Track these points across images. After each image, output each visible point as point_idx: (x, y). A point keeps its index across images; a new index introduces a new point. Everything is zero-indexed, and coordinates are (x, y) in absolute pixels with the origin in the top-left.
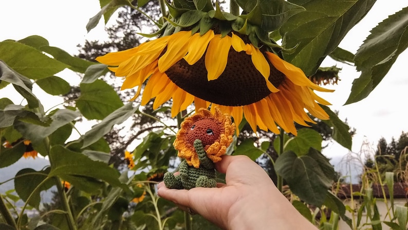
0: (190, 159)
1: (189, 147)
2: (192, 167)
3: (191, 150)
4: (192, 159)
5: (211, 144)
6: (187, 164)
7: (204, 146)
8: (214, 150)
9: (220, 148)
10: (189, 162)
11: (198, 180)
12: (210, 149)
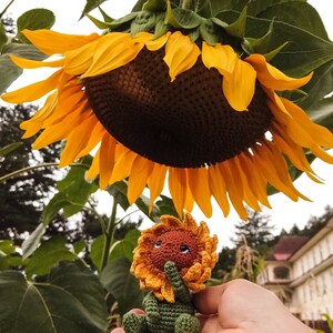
0: (159, 290)
1: (156, 274)
2: (165, 301)
3: (160, 277)
4: (163, 290)
5: (189, 266)
6: (157, 299)
7: (179, 270)
8: (195, 274)
9: (203, 272)
10: (158, 295)
11: (178, 320)
12: (189, 274)
